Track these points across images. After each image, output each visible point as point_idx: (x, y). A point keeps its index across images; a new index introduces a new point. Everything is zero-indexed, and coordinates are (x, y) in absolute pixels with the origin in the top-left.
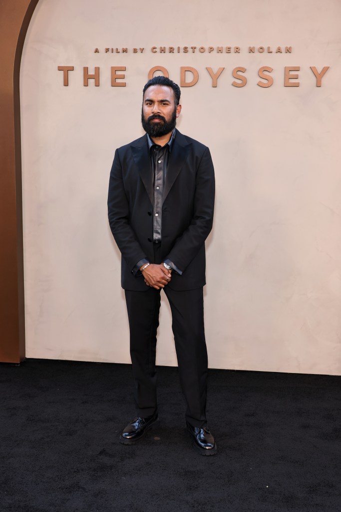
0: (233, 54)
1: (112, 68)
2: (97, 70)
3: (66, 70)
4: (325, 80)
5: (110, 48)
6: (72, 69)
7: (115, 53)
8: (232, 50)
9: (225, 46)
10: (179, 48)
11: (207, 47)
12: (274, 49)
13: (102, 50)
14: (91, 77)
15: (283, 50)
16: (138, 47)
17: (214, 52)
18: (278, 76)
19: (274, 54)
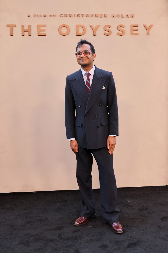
0: (103, 18)
1: (38, 25)
2: (29, 26)
3: (11, 27)
4: (151, 32)
5: (37, 14)
6: (14, 26)
7: (39, 18)
8: (103, 16)
9: (99, 13)
10: (75, 15)
11: (90, 14)
12: (125, 16)
13: (32, 16)
14: (26, 31)
15: (129, 16)
16: (52, 14)
17: (94, 17)
18: (127, 30)
19: (125, 18)
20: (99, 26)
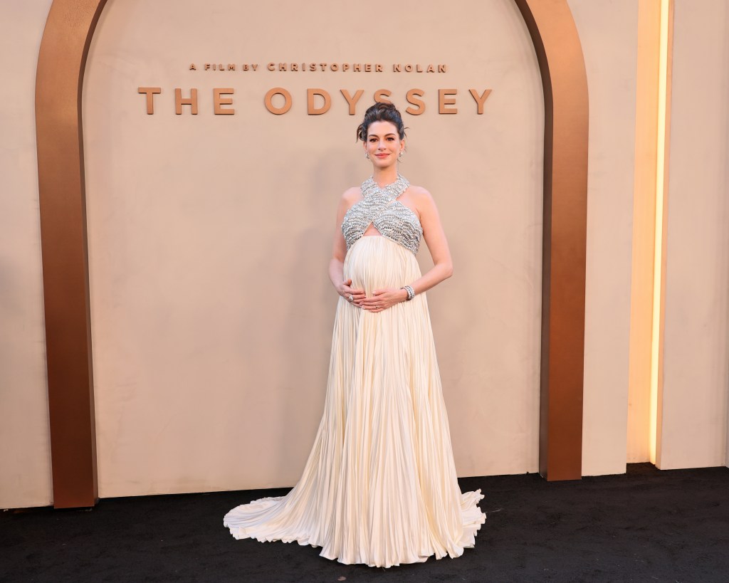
0: (373, 74)
1: (215, 90)
2: (194, 92)
3: (150, 94)
4: (487, 107)
5: (211, 64)
6: (157, 92)
7: (218, 71)
8: (373, 68)
9: (363, 62)
10: (303, 65)
11: (340, 64)
12: (424, 68)
13: (200, 66)
14: (186, 103)
15: (435, 69)
16: (249, 64)
17: (350, 71)
18: (430, 101)
19: (424, 74)
20: (363, 91)
